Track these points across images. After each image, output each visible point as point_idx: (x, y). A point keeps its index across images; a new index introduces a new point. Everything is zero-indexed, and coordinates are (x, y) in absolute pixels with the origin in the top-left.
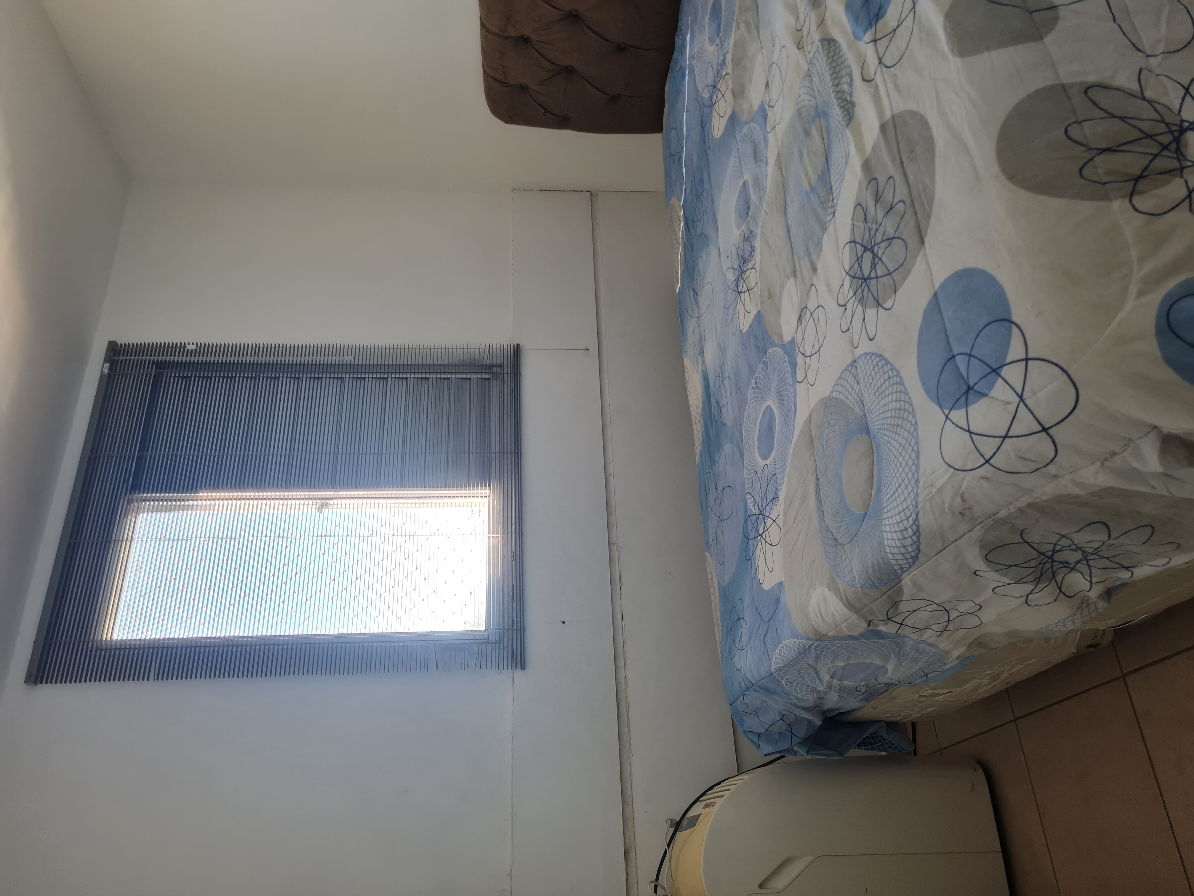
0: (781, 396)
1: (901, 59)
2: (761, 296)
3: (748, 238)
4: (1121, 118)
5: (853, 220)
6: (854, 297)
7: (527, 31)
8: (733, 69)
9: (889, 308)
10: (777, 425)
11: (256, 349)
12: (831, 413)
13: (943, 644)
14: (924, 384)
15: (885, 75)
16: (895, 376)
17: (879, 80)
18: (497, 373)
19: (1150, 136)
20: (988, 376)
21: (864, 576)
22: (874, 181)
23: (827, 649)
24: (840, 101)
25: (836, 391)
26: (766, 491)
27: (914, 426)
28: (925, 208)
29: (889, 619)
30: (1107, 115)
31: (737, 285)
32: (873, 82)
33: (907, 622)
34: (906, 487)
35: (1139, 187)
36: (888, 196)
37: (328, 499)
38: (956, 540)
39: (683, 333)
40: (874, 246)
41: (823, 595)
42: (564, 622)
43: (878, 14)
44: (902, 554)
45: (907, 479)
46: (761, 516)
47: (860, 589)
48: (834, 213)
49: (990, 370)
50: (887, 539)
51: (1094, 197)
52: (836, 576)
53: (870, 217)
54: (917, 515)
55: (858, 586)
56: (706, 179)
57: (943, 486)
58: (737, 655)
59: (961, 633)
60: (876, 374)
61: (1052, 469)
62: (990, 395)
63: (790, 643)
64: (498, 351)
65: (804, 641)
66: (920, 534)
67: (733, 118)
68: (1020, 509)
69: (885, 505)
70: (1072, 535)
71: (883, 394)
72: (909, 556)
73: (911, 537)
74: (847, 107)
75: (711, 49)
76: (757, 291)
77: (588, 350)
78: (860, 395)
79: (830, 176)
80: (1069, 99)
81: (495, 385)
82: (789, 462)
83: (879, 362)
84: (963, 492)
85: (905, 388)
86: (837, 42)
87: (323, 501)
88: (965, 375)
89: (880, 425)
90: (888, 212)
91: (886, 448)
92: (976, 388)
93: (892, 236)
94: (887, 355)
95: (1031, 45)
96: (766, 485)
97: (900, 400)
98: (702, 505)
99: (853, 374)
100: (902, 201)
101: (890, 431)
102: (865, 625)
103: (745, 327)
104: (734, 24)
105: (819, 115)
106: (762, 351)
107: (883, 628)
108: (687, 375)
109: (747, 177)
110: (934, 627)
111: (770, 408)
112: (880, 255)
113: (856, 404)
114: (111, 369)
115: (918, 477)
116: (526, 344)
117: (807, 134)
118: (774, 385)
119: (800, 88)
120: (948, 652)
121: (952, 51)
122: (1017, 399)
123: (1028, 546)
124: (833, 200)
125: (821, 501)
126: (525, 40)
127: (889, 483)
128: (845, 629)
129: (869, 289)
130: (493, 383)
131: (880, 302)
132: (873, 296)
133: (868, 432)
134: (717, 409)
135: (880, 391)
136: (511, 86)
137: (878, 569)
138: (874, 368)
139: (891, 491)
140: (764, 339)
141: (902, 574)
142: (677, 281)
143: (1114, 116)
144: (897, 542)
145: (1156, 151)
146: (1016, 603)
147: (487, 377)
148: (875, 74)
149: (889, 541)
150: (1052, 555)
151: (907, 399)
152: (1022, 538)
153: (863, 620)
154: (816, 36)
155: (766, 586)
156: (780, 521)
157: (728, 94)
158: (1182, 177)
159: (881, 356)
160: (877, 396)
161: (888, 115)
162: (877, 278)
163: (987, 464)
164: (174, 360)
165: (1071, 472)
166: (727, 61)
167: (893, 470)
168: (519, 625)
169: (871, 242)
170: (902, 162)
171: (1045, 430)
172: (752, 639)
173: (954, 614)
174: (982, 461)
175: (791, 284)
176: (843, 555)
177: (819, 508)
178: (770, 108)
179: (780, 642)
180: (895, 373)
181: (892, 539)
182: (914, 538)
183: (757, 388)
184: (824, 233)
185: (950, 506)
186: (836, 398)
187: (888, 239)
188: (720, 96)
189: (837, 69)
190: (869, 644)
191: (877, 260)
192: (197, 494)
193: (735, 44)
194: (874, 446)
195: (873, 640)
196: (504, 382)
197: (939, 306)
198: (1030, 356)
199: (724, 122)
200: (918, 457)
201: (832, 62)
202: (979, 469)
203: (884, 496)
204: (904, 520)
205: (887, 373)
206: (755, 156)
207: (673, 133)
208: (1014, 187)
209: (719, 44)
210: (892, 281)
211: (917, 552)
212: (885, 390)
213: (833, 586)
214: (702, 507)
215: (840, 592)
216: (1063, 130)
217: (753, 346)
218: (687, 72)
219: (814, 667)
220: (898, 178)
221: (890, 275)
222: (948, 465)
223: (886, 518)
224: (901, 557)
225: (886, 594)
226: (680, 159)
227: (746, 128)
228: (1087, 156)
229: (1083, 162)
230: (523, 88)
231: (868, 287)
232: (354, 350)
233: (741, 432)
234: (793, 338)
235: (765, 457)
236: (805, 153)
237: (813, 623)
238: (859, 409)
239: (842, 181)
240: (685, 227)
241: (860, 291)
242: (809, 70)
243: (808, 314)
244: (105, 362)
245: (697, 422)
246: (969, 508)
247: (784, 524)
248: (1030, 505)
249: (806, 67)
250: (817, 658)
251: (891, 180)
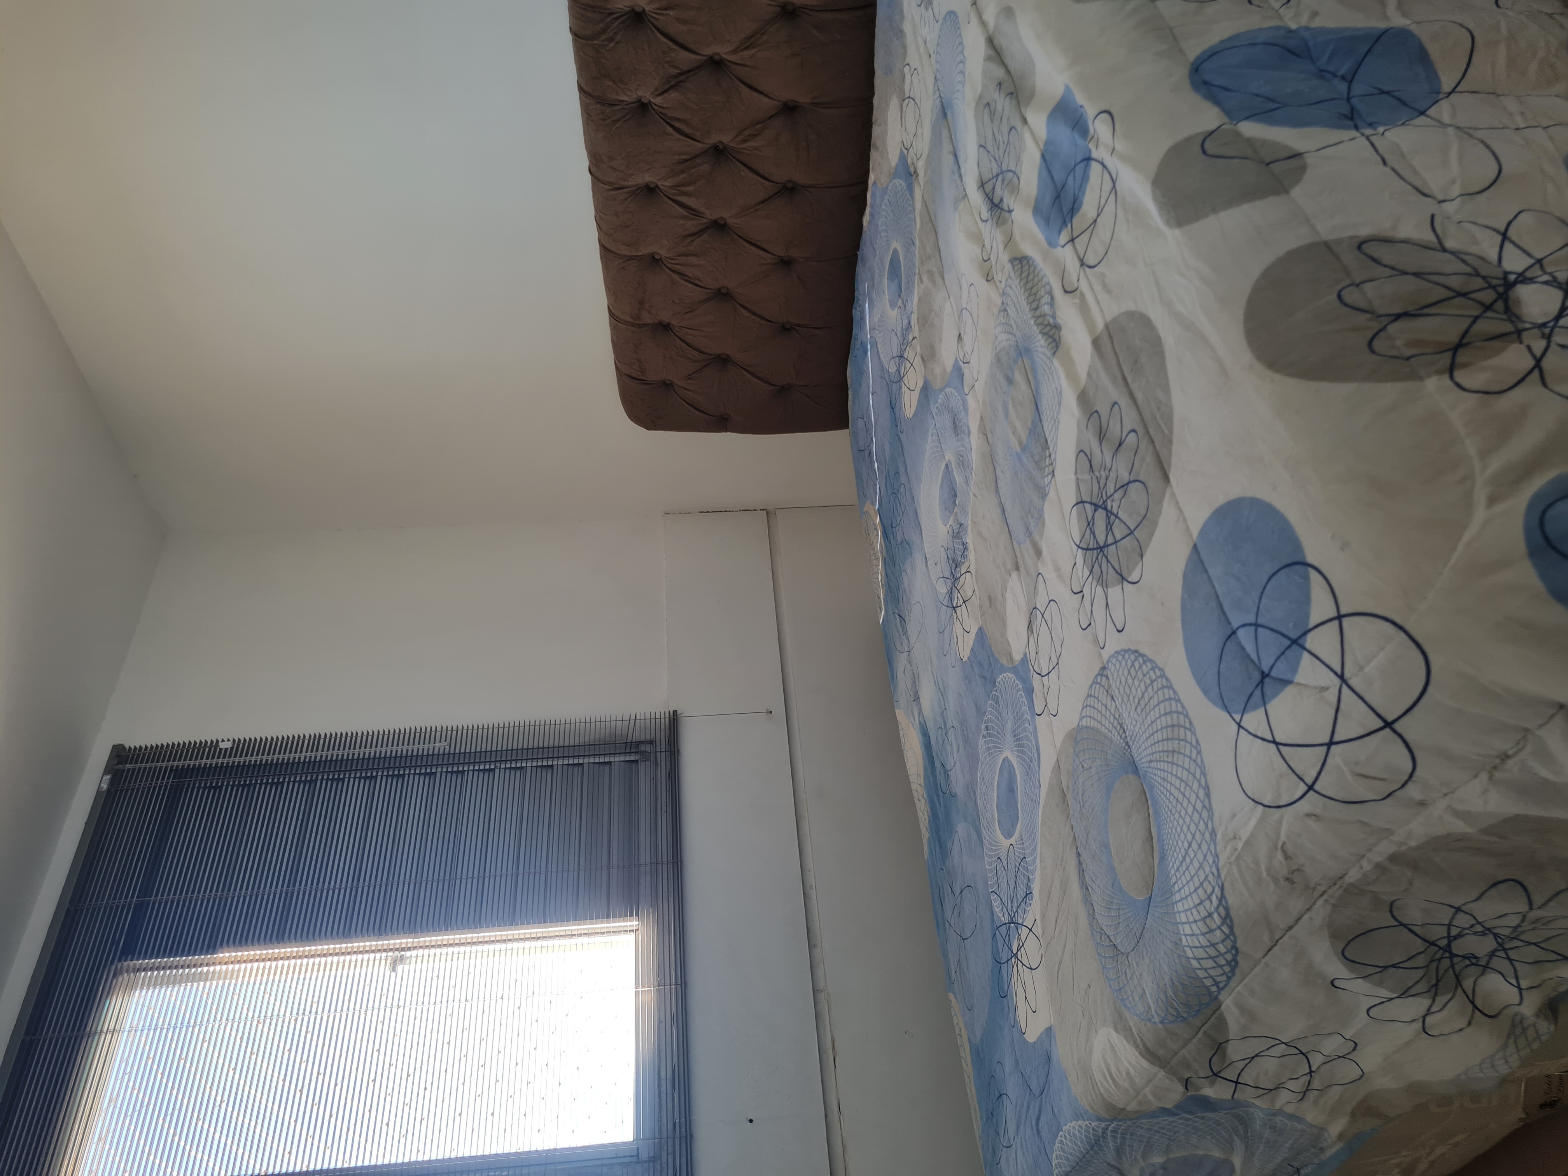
0: (1019, 740)
1: (1106, 253)
2: (981, 607)
3: (958, 534)
4: (1415, 274)
5: (1076, 473)
6: (1091, 576)
7: (665, 316)
8: (920, 330)
9: (1136, 580)
10: (1019, 784)
11: (315, 741)
12: (1084, 750)
13: (1312, 1115)
14: (1200, 680)
15: (1091, 278)
16: (1159, 677)
17: (1084, 287)
18: (646, 752)
19: (1464, 295)
20: (1287, 652)
21: (1162, 1001)
22: (1095, 414)
23: (1132, 1134)
24: (1041, 327)
25: (1086, 716)
26: (1016, 885)
27: (1196, 748)
28: (1163, 432)
29: (1215, 1074)
30: (1395, 273)
31: (951, 599)
32: (1078, 291)
33: (1245, 1078)
34: (1200, 846)
35: (1461, 358)
36: (1115, 429)
37: (403, 949)
38: (1291, 928)
39: (893, 676)
40: (1106, 501)
41: (1109, 1040)
42: (751, 1121)
43: (1073, 208)
44: (1212, 958)
45: (1198, 832)
46: (1012, 925)
47: (1160, 1026)
48: (1053, 472)
49: (1289, 642)
50: (1185, 935)
51: (1396, 377)
52: (1123, 1007)
53: (1096, 463)
54: (1222, 888)
55: (1157, 1019)
56: (902, 470)
57: (1252, 835)
58: (1004, 1156)
59: (1335, 1093)
60: (1133, 679)
61: (1413, 791)
62: (1296, 680)
63: (1074, 1128)
64: (648, 721)
65: (1094, 1124)
66: (1231, 921)
67: (926, 390)
68: (1378, 866)
69: (1174, 879)
70: (1473, 905)
71: (1147, 707)
72: (1223, 962)
73: (1219, 928)
74: (1051, 333)
75: (893, 314)
76: (975, 601)
77: (771, 712)
78: (1117, 716)
79: (1042, 426)
80: (1338, 259)
81: (643, 768)
82: (1039, 835)
83: (1135, 660)
84: (1284, 844)
85: (1175, 692)
86: (1031, 258)
87: (396, 953)
88: (1254, 656)
89: (1150, 754)
90: (1117, 450)
91: (1162, 788)
92: (1273, 673)
93: (1126, 481)
94: (1144, 650)
95: (1272, 200)
96: (1014, 877)
97: (1171, 712)
98: (937, 920)
99: (1104, 687)
100: (1134, 431)
101: (1164, 761)
102: (1181, 1088)
103: (965, 654)
104: (916, 278)
105: (1021, 355)
106: (990, 682)
107: (1209, 1091)
108: (901, 733)
109: (949, 456)
110: (1291, 1085)
111: (1008, 760)
112: (1115, 511)
113: (1114, 730)
114: (112, 783)
115: (1213, 826)
116: (685, 709)
117: (1010, 381)
118: (1009, 726)
119: (995, 328)
120: (1322, 1129)
121: (1168, 223)
122: (1337, 681)
123: (1406, 930)
124: (1050, 456)
125: (1087, 889)
126: (666, 327)
127: (1175, 844)
128: (1151, 1097)
129: (1108, 561)
130: (642, 766)
131: (1123, 575)
132: (1114, 569)
133: (1135, 769)
134: (943, 774)
135: (1143, 703)
136: (652, 384)
137: (1180, 988)
138: (1129, 671)
139: (1180, 856)
140: (990, 665)
141: (1219, 993)
142: (880, 608)
143: (1405, 273)
144: (1200, 938)
145: (1476, 313)
146: (1412, 1030)
147: (633, 758)
148: (1078, 280)
149: (1188, 937)
150: (1449, 945)
151: (1180, 709)
152: (1393, 917)
153: (1174, 1078)
154: (1005, 258)
155: (1031, 1037)
156: (1037, 929)
157: (918, 362)
158: (1521, 342)
159: (1136, 651)
160: (1139, 713)
161: (1100, 325)
162: (1116, 542)
163: (1311, 792)
164: (200, 765)
165: (1446, 795)
166: (912, 323)
167: (1178, 822)
168: (683, 1129)
169: (1102, 496)
170: (1125, 379)
171: (1388, 725)
172: (1022, 1127)
173: (1317, 1060)
174: (1303, 788)
175: (1014, 582)
176: (1128, 971)
177: (1086, 899)
178: (966, 365)
179: (1059, 1129)
180: (1158, 673)
181: (1192, 935)
182: (1225, 929)
183: (989, 735)
184: (1044, 501)
185: (1268, 869)
186: (1087, 727)
187: (1123, 486)
188: (908, 365)
189: (1034, 290)
190: (1195, 1122)
191: (1113, 517)
192: (215, 956)
193: (920, 300)
194: (1146, 791)
195: (1199, 1115)
196: (656, 765)
197: (1202, 563)
198: (1343, 611)
199: (915, 396)
200: (1208, 795)
201: (1027, 282)
202: (1302, 801)
203: (1171, 865)
204: (1205, 900)
205: (1148, 676)
206: (955, 428)
207: (860, 424)
208: (1277, 377)
209: (902, 306)
210: (1136, 542)
211: (1234, 952)
212: (1149, 702)
213: (1121, 1026)
214: (938, 925)
215: (1133, 1034)
216: (1335, 295)
217: (978, 678)
218: (869, 347)
219: (1117, 1169)
220: (1124, 401)
221: (1132, 535)
222: (1254, 800)
223: (1179, 901)
224: (1210, 963)
225: (1201, 1031)
226: (870, 453)
227: (941, 396)
228: (1376, 326)
229: (1370, 334)
230: (667, 385)
231: (1106, 558)
232: (448, 733)
233: (976, 802)
234: (1025, 654)
235: (1009, 835)
236: (1010, 406)
237: (1102, 1090)
238: (1119, 737)
239: (1057, 428)
240: (883, 537)
241: (1096, 566)
242: (1003, 303)
243: (1039, 616)
244: (105, 773)
245: (921, 798)
246: (1298, 870)
247: (1043, 933)
248: (1393, 858)
249: (999, 301)
250: (1119, 1152)
251: (1116, 406)
